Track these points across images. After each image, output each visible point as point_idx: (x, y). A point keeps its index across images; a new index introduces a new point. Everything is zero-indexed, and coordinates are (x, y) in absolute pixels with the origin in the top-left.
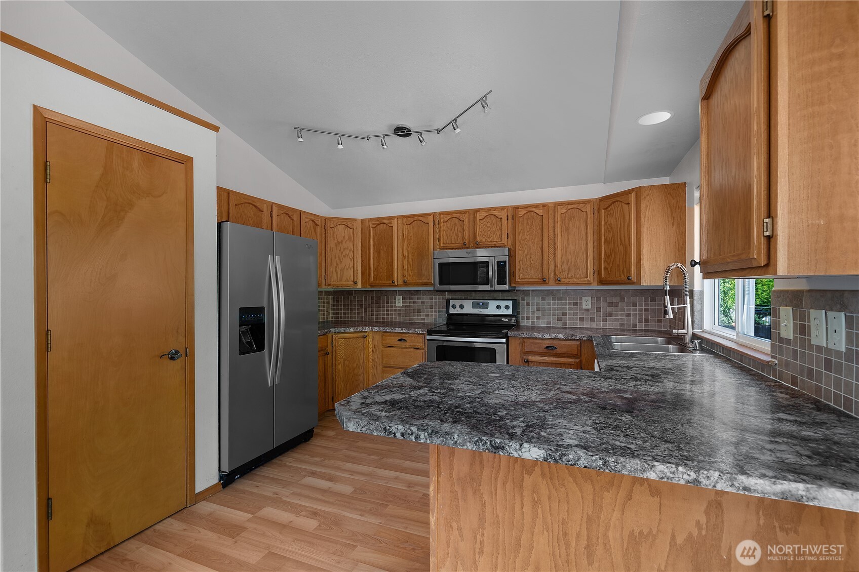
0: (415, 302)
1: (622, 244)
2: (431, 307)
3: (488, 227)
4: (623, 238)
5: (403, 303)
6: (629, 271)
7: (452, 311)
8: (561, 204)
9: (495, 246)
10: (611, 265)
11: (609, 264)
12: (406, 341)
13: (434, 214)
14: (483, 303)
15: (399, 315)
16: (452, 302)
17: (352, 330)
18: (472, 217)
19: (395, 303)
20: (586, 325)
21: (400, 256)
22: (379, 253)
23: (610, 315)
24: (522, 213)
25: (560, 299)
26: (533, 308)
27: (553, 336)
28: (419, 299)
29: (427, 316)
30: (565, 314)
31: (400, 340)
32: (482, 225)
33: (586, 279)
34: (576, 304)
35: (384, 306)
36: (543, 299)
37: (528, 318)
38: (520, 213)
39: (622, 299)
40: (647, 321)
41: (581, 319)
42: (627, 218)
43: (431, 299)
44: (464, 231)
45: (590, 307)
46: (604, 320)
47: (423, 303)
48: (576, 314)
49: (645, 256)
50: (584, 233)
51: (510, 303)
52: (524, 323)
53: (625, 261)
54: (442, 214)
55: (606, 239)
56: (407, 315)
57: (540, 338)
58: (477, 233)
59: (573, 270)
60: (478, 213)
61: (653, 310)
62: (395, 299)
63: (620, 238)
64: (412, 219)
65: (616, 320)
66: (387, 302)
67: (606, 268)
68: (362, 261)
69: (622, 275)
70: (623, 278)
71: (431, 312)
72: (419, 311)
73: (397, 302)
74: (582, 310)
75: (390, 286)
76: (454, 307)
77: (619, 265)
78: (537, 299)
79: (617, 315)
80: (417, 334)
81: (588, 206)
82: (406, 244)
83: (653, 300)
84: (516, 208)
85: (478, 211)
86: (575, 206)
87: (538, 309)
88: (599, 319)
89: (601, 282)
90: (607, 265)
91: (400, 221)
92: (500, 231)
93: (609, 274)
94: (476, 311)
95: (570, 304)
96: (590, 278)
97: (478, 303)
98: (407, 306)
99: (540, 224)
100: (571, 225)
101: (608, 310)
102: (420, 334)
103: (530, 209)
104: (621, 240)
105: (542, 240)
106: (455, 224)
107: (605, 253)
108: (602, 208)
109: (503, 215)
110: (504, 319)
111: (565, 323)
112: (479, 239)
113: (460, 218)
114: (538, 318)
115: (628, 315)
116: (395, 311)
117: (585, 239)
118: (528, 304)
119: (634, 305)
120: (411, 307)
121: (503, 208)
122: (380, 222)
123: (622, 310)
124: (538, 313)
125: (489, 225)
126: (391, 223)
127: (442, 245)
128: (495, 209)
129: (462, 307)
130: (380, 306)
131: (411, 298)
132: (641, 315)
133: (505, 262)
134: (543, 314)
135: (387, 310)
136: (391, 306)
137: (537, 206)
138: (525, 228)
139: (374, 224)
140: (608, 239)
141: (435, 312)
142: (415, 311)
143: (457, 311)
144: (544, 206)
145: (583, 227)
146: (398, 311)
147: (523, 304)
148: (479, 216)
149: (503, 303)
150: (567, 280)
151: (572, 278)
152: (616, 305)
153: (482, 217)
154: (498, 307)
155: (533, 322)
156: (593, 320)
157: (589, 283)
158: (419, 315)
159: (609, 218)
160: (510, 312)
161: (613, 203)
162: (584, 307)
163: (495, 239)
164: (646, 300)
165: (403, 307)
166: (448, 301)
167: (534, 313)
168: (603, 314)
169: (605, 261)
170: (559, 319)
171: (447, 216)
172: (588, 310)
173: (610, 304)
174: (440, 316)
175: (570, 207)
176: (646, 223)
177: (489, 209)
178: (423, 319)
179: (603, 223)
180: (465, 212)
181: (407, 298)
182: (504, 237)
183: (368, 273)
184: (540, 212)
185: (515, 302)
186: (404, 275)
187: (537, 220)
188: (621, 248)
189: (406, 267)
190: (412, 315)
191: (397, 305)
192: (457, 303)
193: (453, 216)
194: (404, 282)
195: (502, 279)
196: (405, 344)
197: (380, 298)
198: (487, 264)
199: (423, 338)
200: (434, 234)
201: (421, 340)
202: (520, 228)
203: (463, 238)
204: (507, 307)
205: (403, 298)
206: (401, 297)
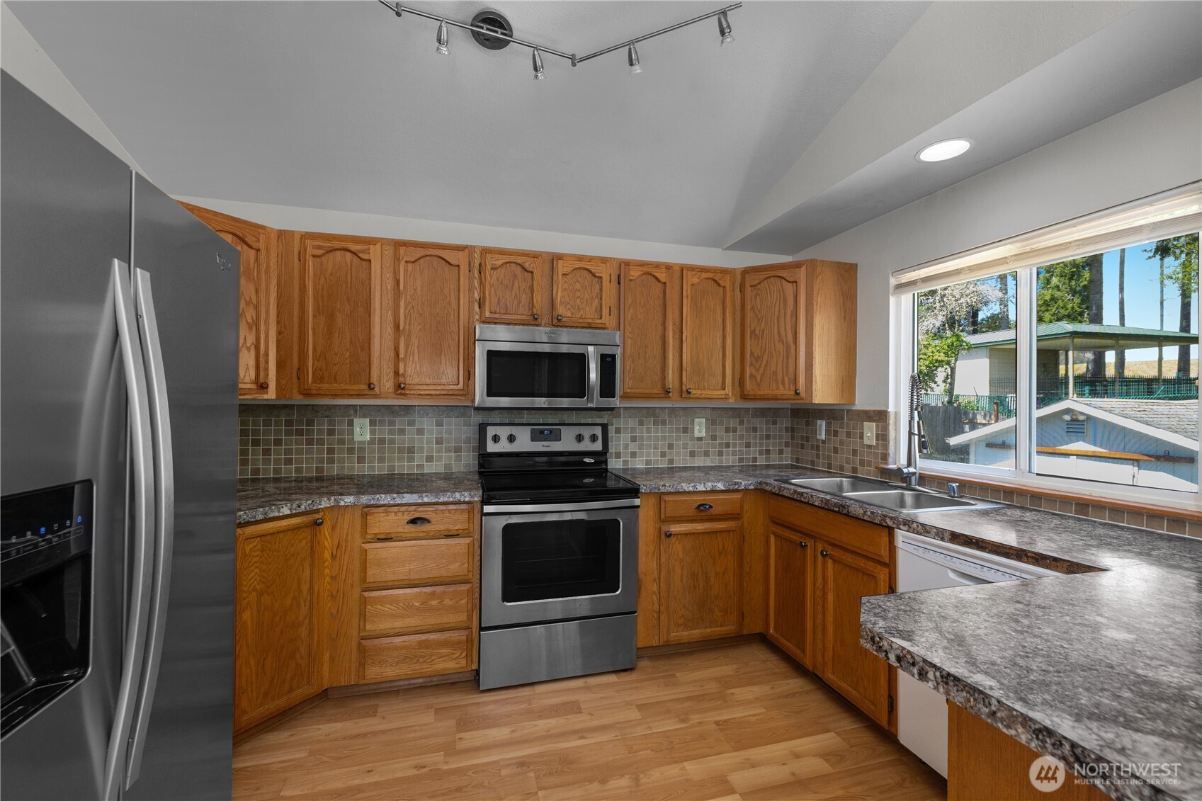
0: (402, 431)
1: (781, 340)
2: (439, 441)
3: (577, 290)
4: (783, 332)
5: (373, 432)
6: (795, 380)
7: (491, 447)
8: (692, 268)
9: (590, 327)
10: (761, 371)
11: (758, 370)
12: (429, 521)
13: (472, 249)
14: (551, 431)
15: (361, 460)
16: (491, 431)
18: (547, 267)
19: (352, 433)
20: (700, 462)
21: (389, 329)
22: (332, 317)
23: (728, 445)
24: (637, 274)
25: (664, 423)
26: (625, 438)
28: (411, 423)
29: (429, 459)
30: (671, 446)
31: (413, 521)
32: (566, 286)
33: (723, 392)
34: (685, 430)
35: (321, 442)
36: (641, 423)
37: (618, 455)
38: (632, 273)
39: (742, 423)
40: (768, 452)
41: (692, 454)
42: (791, 301)
43: (439, 424)
44: (532, 291)
45: (703, 434)
46: (720, 453)
47: (420, 431)
48: (685, 446)
49: (817, 361)
50: (720, 320)
51: (598, 431)
52: (615, 465)
53: (787, 367)
54: (486, 251)
55: (753, 332)
56: (381, 460)
58: (559, 299)
59: (706, 376)
60: (561, 262)
61: (775, 438)
62: (351, 423)
63: (779, 332)
64: (421, 252)
65: (734, 453)
66: (331, 433)
67: (752, 376)
68: (279, 333)
69: (781, 387)
70: (785, 390)
71: (439, 451)
72: (411, 450)
73: (357, 430)
74: (693, 439)
75: (359, 396)
76: (496, 439)
77: (775, 373)
78: (632, 423)
79: (735, 445)
80: (459, 503)
81: (727, 277)
82: (403, 304)
83: (775, 423)
84: (627, 263)
85: (560, 257)
86: (711, 275)
87: (633, 439)
88: (714, 452)
89: (744, 397)
90: (754, 372)
91: (389, 252)
92: (597, 301)
94: (539, 447)
95: (678, 430)
96: (729, 390)
97: (542, 432)
98: (382, 441)
99: (661, 296)
100: (704, 304)
101: (723, 436)
102: (464, 503)
103: (649, 269)
104: (779, 335)
105: (663, 324)
106: (515, 276)
107: (752, 353)
108: (748, 284)
109: (603, 271)
110: (587, 460)
111: (671, 461)
112: (561, 310)
113: (527, 265)
114: (633, 455)
115: (748, 445)
116: (351, 451)
117: (721, 328)
118: (618, 431)
119: (755, 430)
120: (392, 442)
121: (604, 260)
122: (336, 244)
123: (741, 437)
124: (633, 447)
125: (578, 286)
126: (367, 251)
127: (488, 314)
128: (591, 259)
129: (511, 439)
130: (310, 442)
131: (392, 423)
132: (761, 445)
133: (613, 356)
134: (641, 447)
135: (331, 451)
136: (341, 442)
137: (657, 265)
138: (638, 301)
139: (319, 247)
140: (757, 332)
141: (448, 450)
143: (503, 446)
144: (668, 267)
145: (719, 311)
146: (360, 453)
147: (611, 429)
148: (562, 267)
149: (587, 432)
150: (699, 392)
151: (704, 389)
152: (735, 430)
153: (566, 270)
154: (579, 438)
155: (625, 462)
156: (706, 454)
157: (723, 398)
158: (411, 459)
159: (758, 301)
160: (598, 446)
161: (767, 278)
162: (697, 434)
163: (589, 314)
164: (767, 423)
165: (372, 442)
166: (482, 428)
167: (626, 447)
168: (720, 444)
169: (751, 364)
170: (663, 455)
171: (500, 257)
172: (700, 439)
173: (727, 430)
174: (458, 459)
175: (704, 275)
176: (818, 314)
177: (580, 258)
178: (420, 466)
179: (749, 307)
180: (535, 255)
181: (382, 423)
182: (605, 312)
183: (296, 365)
184: (662, 276)
185: (605, 427)
186: (397, 373)
187: (657, 289)
188: (780, 347)
189: (402, 356)
190: (392, 459)
191: (357, 438)
192: (503, 432)
193: (512, 258)
194: (400, 388)
195: (608, 388)
196: (427, 527)
197: (310, 423)
198: (581, 359)
199: (470, 512)
200: (471, 289)
201: (464, 517)
202: (630, 300)
203: (532, 305)
204: (594, 438)
205: (372, 423)
206: (366, 421)
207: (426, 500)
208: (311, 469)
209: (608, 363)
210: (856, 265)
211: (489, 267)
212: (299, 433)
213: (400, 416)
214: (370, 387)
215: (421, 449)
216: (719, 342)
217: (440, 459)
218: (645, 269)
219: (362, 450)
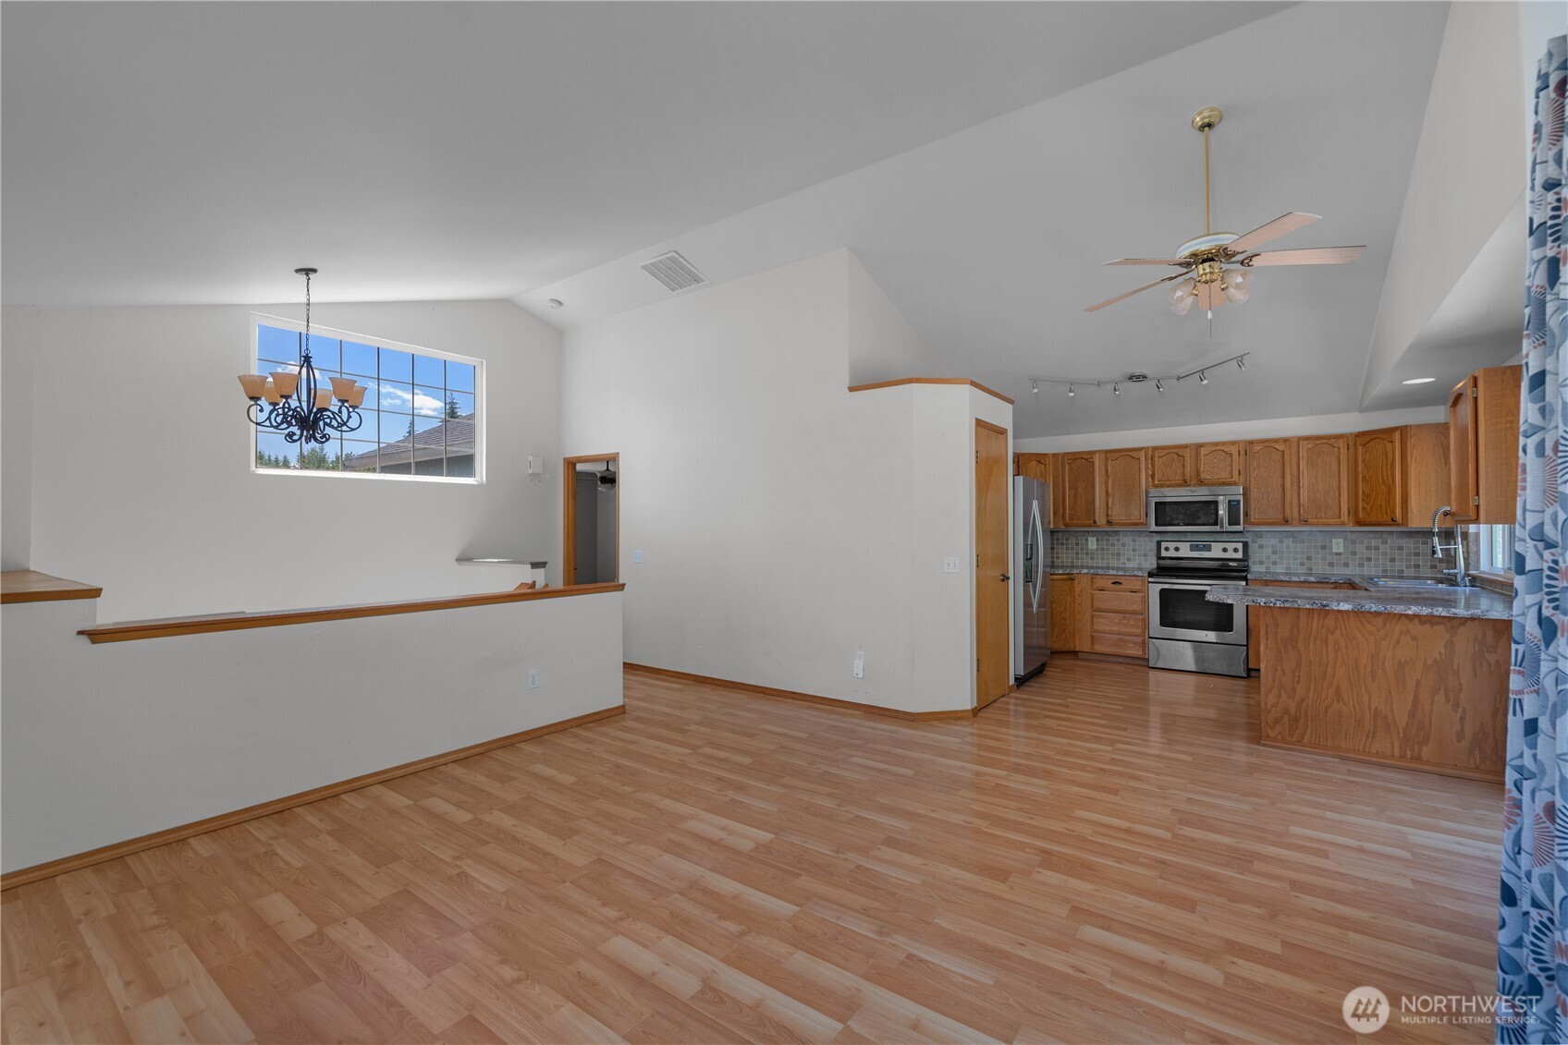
0: (1113, 544)
1: (1384, 483)
2: (1134, 550)
3: (1215, 463)
4: (1385, 474)
5: (1098, 545)
6: (1393, 512)
7: (1164, 554)
8: (1307, 438)
9: (1222, 484)
10: (1370, 505)
11: (1368, 504)
12: (1122, 584)
13: (1146, 449)
14: (1204, 546)
15: (1092, 558)
16: (1164, 545)
17: (1061, 572)
18: (1194, 452)
19: (1087, 545)
20: (1336, 571)
21: (1104, 494)
22: (1077, 490)
23: (1369, 560)
24: (1259, 448)
25: (1303, 542)
26: (1266, 551)
28: (1118, 540)
29: (1129, 560)
30: (1309, 558)
31: (1114, 583)
32: (1207, 461)
33: (1339, 520)
34: (1324, 547)
35: (1072, 549)
36: (1281, 542)
37: (1259, 563)
38: (1255, 448)
39: (1385, 542)
41: (1331, 565)
42: (1390, 456)
43: (1134, 541)
44: (1184, 467)
45: (1341, 550)
46: (1361, 565)
47: (1123, 545)
48: (1324, 559)
49: (1413, 497)
50: (1336, 470)
51: (1240, 546)
52: (1256, 569)
53: (1388, 502)
54: (1155, 449)
55: (1364, 477)
56: (1103, 559)
57: (1286, 581)
58: (1202, 470)
59: (1323, 510)
60: (1202, 449)
62: (1087, 540)
63: (1382, 477)
64: (1118, 454)
65: (1376, 566)
66: (1077, 544)
67: (1364, 508)
68: (1054, 499)
69: (1385, 516)
70: (1387, 519)
71: (1134, 555)
72: (1118, 555)
73: (1090, 543)
74: (1331, 554)
75: (1090, 526)
76: (1167, 549)
77: (1380, 506)
78: (1273, 541)
79: (1377, 560)
80: (1136, 576)
81: (1341, 441)
82: (1110, 481)
83: (1425, 543)
84: (1251, 442)
85: (1201, 446)
86: (1325, 441)
87: (1275, 553)
88: (1354, 564)
89: (1359, 523)
90: (1365, 505)
91: (1103, 456)
92: (1229, 468)
93: (1369, 515)
94: (1196, 554)
95: (1316, 547)
96: (1345, 518)
97: (1197, 546)
98: (1103, 549)
99: (1281, 459)
100: (1320, 460)
101: (1366, 554)
102: (1139, 577)
103: (1268, 444)
104: (1383, 480)
105: (1283, 477)
106: (1173, 460)
107: (1363, 493)
108: (1358, 444)
109: (1234, 450)
110: (1231, 564)
111: (1310, 569)
112: (1203, 476)
113: (1180, 453)
114: (1275, 563)
115: (1393, 560)
116: (1087, 554)
117: (1337, 476)
118: (1261, 547)
119: (1400, 548)
120: (1108, 550)
121: (1233, 443)
122: (1077, 456)
123: (1385, 554)
124: (1274, 557)
125: (1215, 460)
126: (1092, 458)
127: (1156, 482)
128: (1223, 444)
129: (1177, 549)
130: (1067, 549)
131: (1108, 540)
132: (1409, 560)
133: (1238, 502)
134: (1281, 558)
135: (1077, 554)
136: (1082, 549)
137: (1276, 441)
138: (1261, 465)
139: (1071, 460)
140: (1367, 477)
141: (1140, 555)
142: (1113, 554)
143: (1172, 553)
144: (1286, 440)
145: (1334, 463)
146: (1092, 555)
147: (1253, 548)
148: (1204, 451)
149: (1230, 546)
150: (1316, 520)
151: (1322, 518)
152: (1377, 548)
153: (1207, 452)
154: (1225, 550)
155: (1267, 568)
156: (1346, 565)
157: (1343, 524)
158: (1119, 559)
159: (1367, 456)
160: (1239, 555)
161: (1372, 440)
162: (1334, 550)
163: (1224, 475)
164: (1414, 540)
165: (1097, 549)
166: (1159, 543)
167: (1268, 558)
168: (1360, 558)
169: (1363, 500)
170: (1302, 564)
171: (1163, 451)
172: (1340, 554)
173: (1369, 548)
174: (1146, 561)
175: (1318, 442)
176: (1413, 463)
177: (1216, 444)
178: (1124, 563)
179: (1360, 460)
180: (1185, 447)
181: (1102, 540)
182: (1235, 473)
183: (1061, 512)
184: (1281, 447)
185: (1246, 545)
186: (1107, 515)
187: (1277, 456)
188: (1383, 487)
189: (1110, 506)
190: (1108, 559)
191: (1090, 547)
192: (1172, 546)
193: (1171, 451)
194: (1109, 523)
195: (1234, 520)
196: (1120, 586)
197: (1067, 539)
198: (1216, 503)
199: (1143, 581)
200: (1146, 470)
201: (1140, 583)
202: (1255, 465)
203: (1184, 474)
204: (1236, 550)
205: (1097, 540)
206: (1095, 538)
207: (1120, 574)
208: (1067, 562)
209: (1233, 507)
211: (1156, 457)
212: (1063, 544)
213: (1110, 536)
214: (1095, 522)
215: (1124, 554)
216: (1335, 486)
217: (1135, 560)
218: (1267, 444)
219: (1092, 554)
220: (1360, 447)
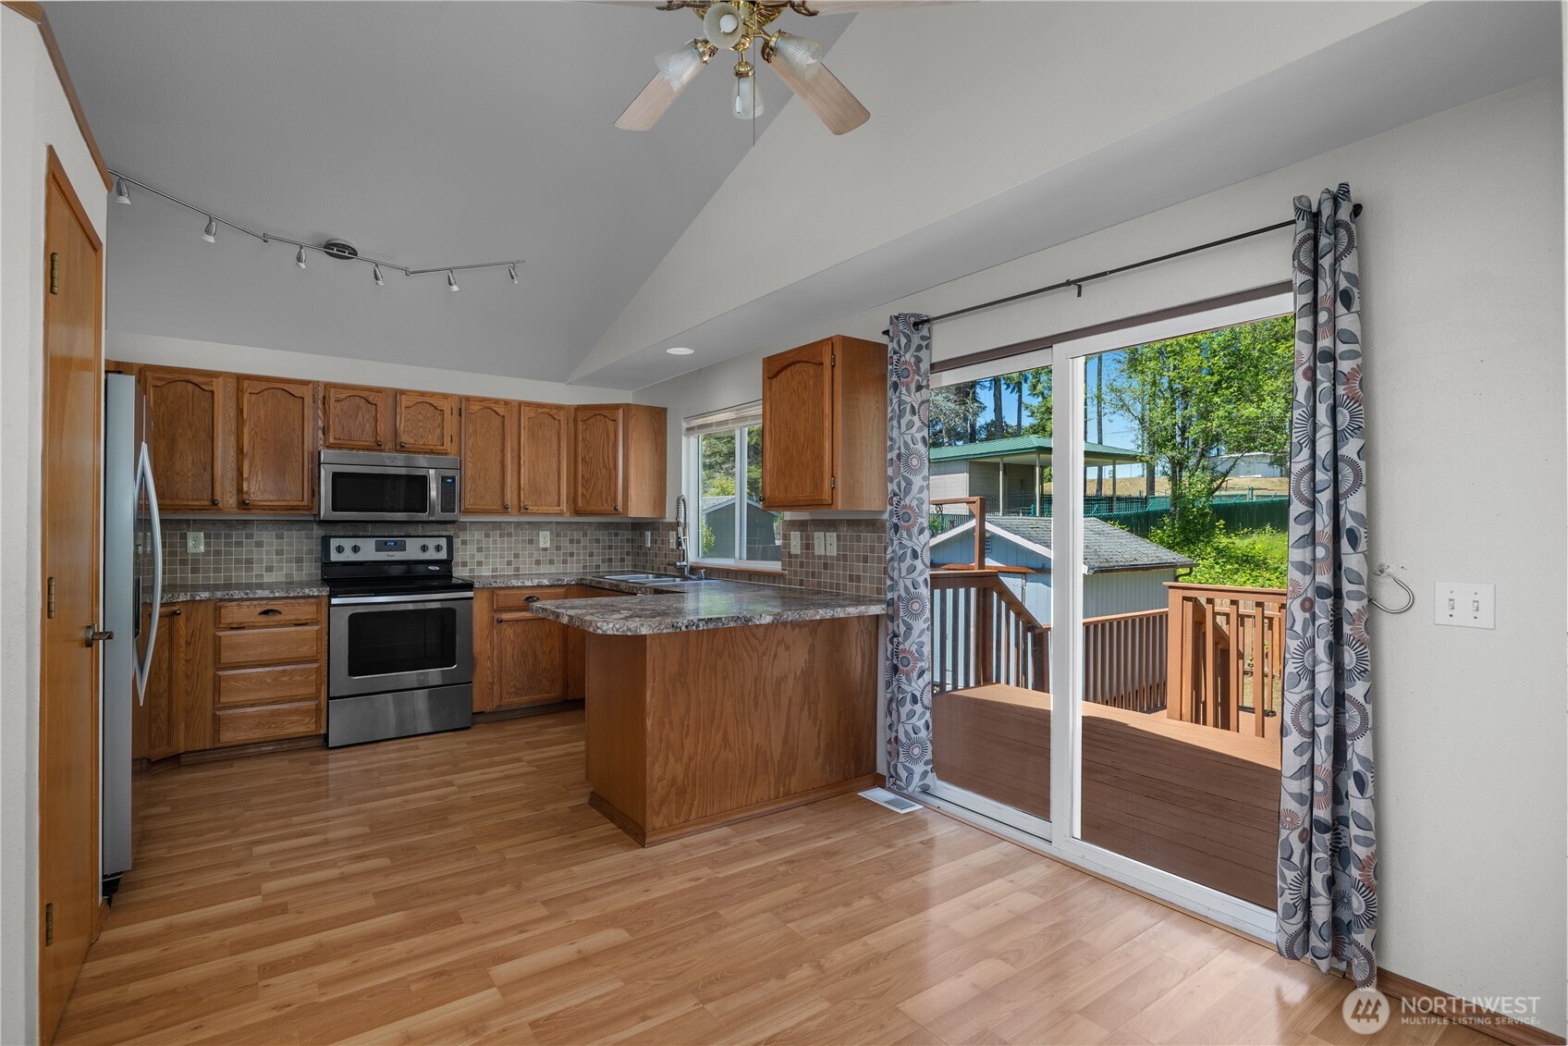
0: (239, 544)
1: (605, 467)
2: (279, 553)
3: (419, 421)
4: (606, 460)
5: (207, 545)
6: (614, 499)
7: (335, 557)
8: (529, 404)
9: (432, 452)
10: (590, 491)
11: (587, 490)
12: (280, 613)
13: (316, 384)
14: (396, 543)
15: (194, 571)
16: (334, 543)
18: (390, 400)
19: (185, 545)
20: (544, 569)
21: (232, 452)
22: (173, 440)
23: (572, 555)
24: (477, 408)
25: (510, 535)
26: (471, 548)
27: (536, 582)
28: (250, 536)
29: (269, 569)
30: (516, 556)
31: (266, 613)
32: (409, 417)
33: (558, 508)
34: (531, 542)
36: (487, 536)
37: (464, 564)
38: (472, 407)
39: (585, 535)
40: (610, 560)
41: (538, 562)
42: (612, 436)
43: (279, 538)
44: (376, 421)
45: (548, 545)
46: (565, 562)
47: (259, 544)
48: (531, 556)
49: (632, 484)
50: (556, 448)
51: (443, 542)
52: (460, 573)
53: (610, 488)
54: (328, 386)
55: (583, 459)
56: (217, 570)
58: (402, 428)
59: (542, 495)
60: (404, 397)
61: (616, 547)
62: (184, 537)
63: (603, 459)
64: (265, 385)
65: (578, 561)
67: (583, 495)
69: (605, 505)
70: (607, 507)
71: (281, 561)
72: (249, 561)
73: (190, 543)
74: (538, 549)
76: (340, 549)
77: (600, 492)
78: (478, 535)
79: (579, 555)
80: (309, 597)
81: (562, 413)
82: (246, 430)
83: (616, 535)
84: (468, 399)
85: (403, 392)
86: (547, 410)
87: (480, 550)
88: (559, 561)
89: (577, 512)
90: (584, 491)
91: (232, 384)
92: (438, 430)
93: (588, 502)
94: (383, 556)
95: (523, 541)
96: (564, 507)
97: (386, 543)
98: (218, 553)
99: (500, 427)
100: (540, 434)
101: (568, 548)
102: (313, 597)
103: (488, 405)
104: (604, 462)
105: (503, 450)
106: (359, 408)
107: (583, 477)
108: (579, 418)
109: (445, 405)
110: (431, 568)
111: (517, 569)
112: (404, 438)
113: (370, 399)
114: (480, 564)
115: (591, 555)
116: (184, 562)
117: (557, 455)
118: (464, 542)
119: (598, 541)
120: (228, 553)
121: (445, 396)
122: (177, 376)
123: (585, 548)
124: (479, 556)
125: (421, 417)
126: (210, 384)
127: (332, 440)
128: (433, 395)
129: (356, 549)
131: (229, 536)
132: (604, 554)
133: (453, 478)
134: (487, 557)
137: (497, 401)
138: (478, 431)
139: (160, 379)
140: (587, 459)
141: (289, 561)
142: (238, 561)
143: (348, 556)
144: (506, 403)
145: (555, 440)
146: (194, 564)
147: (457, 543)
148: (404, 401)
149: (431, 543)
150: (537, 508)
151: (542, 506)
152: (579, 542)
153: (409, 404)
154: (424, 548)
155: (472, 570)
156: (551, 562)
157: (561, 514)
158: (249, 569)
159: (588, 434)
160: (443, 555)
161: (594, 416)
162: (542, 545)
163: (432, 440)
164: (610, 535)
165: (207, 553)
166: (326, 541)
167: (473, 556)
168: (565, 554)
169: (582, 485)
170: (509, 563)
171: (344, 391)
172: (546, 549)
173: (571, 541)
174: (300, 569)
175: (540, 410)
176: (633, 445)
177: (423, 394)
179: (580, 438)
180: (379, 391)
181: (218, 536)
182: (447, 439)
184: (501, 410)
185: (450, 540)
186: (240, 491)
187: (496, 422)
188: (604, 471)
189: (245, 475)
190: (229, 570)
191: (192, 550)
192: (348, 543)
193: (355, 393)
194: (243, 504)
195: (448, 504)
196: (278, 618)
198: (423, 480)
199: (318, 605)
200: (315, 418)
201: (313, 608)
202: (471, 430)
203: (376, 433)
204: (438, 548)
205: (207, 537)
206: (202, 534)
207: (277, 595)
209: (448, 486)
210: (666, 409)
211: (333, 399)
213: (237, 530)
214: (214, 503)
215: (261, 560)
216: (555, 467)
217: (280, 570)
218: (486, 404)
219: (195, 561)
220: (580, 423)
